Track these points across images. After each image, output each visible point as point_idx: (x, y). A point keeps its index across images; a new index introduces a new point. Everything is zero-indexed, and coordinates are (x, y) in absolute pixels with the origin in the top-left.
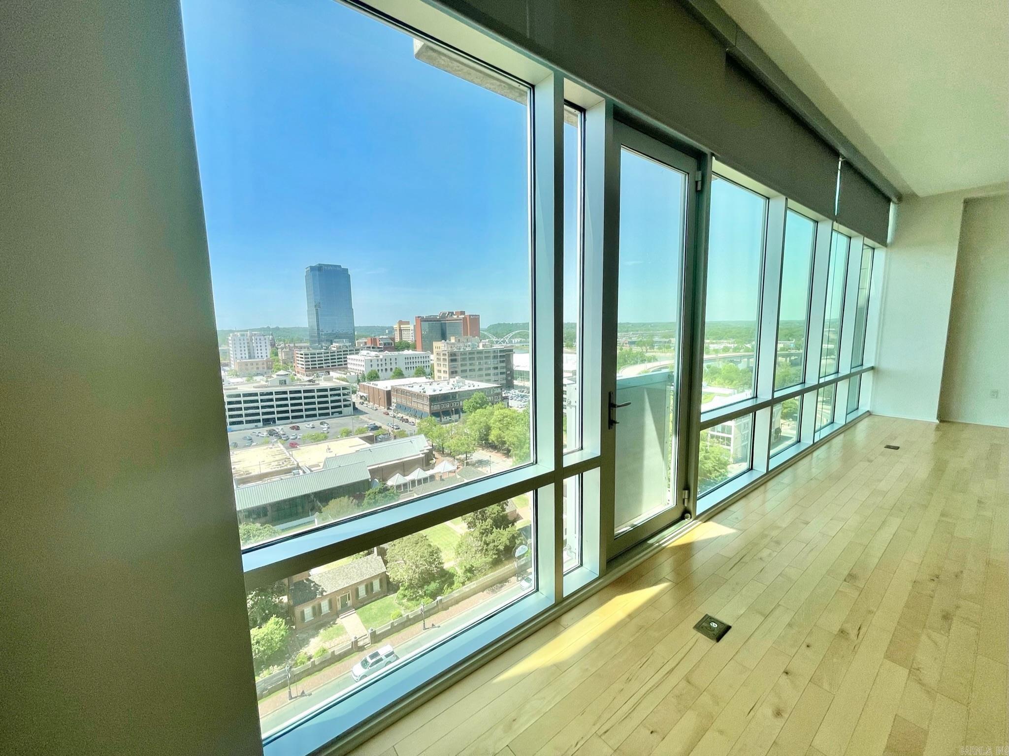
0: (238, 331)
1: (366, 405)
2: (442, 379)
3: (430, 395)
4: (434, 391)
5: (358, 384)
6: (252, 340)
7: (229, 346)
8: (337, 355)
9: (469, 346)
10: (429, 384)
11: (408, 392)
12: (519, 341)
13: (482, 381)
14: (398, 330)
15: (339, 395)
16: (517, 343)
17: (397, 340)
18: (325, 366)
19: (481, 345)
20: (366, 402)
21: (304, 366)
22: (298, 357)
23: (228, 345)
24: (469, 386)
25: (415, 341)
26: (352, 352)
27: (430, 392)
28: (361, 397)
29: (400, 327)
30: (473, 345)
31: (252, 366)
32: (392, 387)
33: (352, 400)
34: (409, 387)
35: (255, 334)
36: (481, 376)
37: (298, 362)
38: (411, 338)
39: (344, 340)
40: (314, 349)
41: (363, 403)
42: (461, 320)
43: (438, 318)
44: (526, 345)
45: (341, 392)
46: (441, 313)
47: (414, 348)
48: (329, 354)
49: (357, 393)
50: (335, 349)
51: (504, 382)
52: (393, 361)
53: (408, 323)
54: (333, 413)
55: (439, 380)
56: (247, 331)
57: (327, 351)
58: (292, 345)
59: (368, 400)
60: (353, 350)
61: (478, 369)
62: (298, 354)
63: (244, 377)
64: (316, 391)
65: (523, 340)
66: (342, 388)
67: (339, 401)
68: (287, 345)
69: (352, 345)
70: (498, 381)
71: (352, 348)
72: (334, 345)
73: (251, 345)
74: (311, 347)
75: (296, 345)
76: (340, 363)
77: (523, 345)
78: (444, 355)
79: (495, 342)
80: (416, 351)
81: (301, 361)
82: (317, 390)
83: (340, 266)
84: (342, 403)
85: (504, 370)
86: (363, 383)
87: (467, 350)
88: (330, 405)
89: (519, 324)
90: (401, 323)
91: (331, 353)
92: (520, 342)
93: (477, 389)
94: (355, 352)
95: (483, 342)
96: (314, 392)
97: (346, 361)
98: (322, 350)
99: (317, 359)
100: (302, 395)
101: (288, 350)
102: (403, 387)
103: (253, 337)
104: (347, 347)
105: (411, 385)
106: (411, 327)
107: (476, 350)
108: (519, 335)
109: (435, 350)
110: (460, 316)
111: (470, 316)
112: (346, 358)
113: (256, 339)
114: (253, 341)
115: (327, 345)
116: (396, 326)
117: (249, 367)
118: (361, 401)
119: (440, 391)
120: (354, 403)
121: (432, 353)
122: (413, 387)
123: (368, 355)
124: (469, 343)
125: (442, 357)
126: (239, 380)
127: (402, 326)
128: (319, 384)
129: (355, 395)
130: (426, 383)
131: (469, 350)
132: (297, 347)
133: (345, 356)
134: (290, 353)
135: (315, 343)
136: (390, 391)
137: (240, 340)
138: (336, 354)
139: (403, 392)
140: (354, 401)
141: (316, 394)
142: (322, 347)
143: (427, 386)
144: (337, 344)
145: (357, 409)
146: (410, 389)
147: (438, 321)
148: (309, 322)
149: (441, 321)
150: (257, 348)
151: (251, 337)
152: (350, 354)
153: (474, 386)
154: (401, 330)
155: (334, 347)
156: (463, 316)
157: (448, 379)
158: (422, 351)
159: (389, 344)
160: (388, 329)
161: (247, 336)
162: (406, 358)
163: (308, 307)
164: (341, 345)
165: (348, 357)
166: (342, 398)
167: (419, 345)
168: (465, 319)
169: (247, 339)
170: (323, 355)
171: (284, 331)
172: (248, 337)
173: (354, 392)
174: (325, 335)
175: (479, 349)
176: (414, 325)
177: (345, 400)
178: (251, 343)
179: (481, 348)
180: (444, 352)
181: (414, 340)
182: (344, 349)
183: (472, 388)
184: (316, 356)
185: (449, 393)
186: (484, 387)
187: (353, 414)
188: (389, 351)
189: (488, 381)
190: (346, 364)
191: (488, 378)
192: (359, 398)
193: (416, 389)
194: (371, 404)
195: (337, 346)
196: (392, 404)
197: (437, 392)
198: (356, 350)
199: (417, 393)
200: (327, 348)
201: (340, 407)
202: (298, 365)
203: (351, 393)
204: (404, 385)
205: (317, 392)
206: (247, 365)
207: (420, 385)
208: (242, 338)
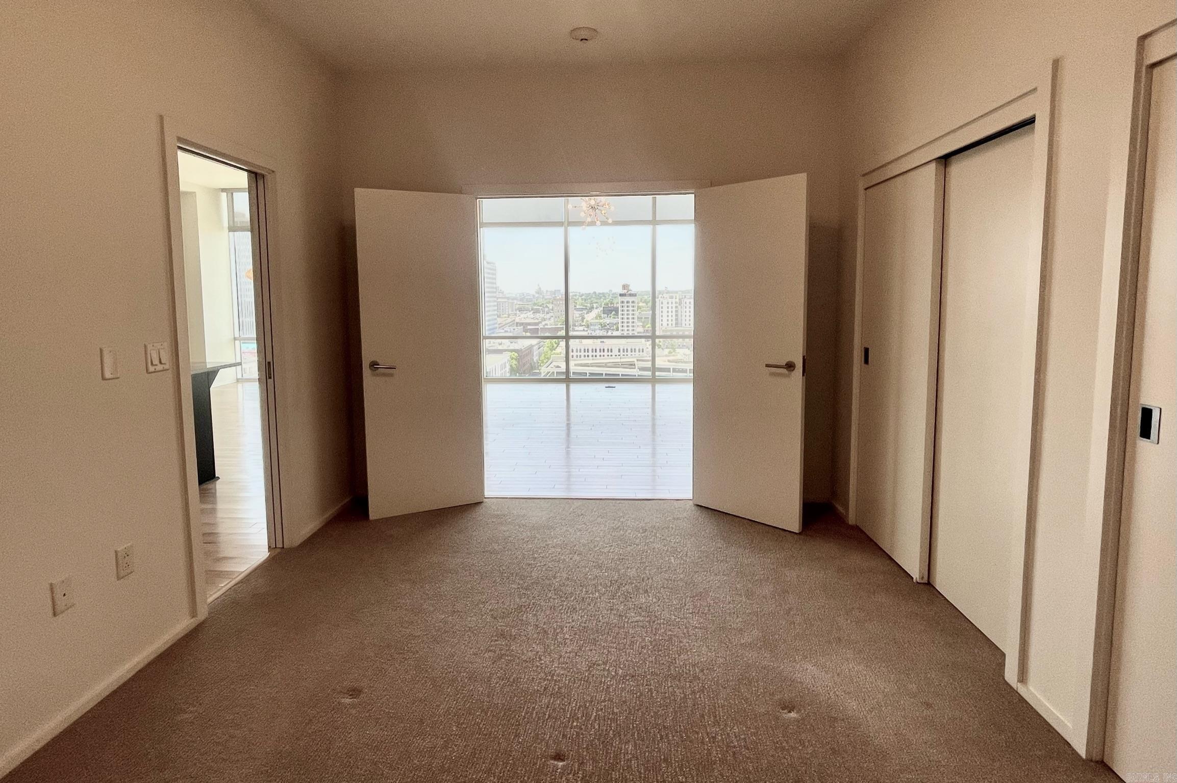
169: (676, 303)
208: (670, 300)
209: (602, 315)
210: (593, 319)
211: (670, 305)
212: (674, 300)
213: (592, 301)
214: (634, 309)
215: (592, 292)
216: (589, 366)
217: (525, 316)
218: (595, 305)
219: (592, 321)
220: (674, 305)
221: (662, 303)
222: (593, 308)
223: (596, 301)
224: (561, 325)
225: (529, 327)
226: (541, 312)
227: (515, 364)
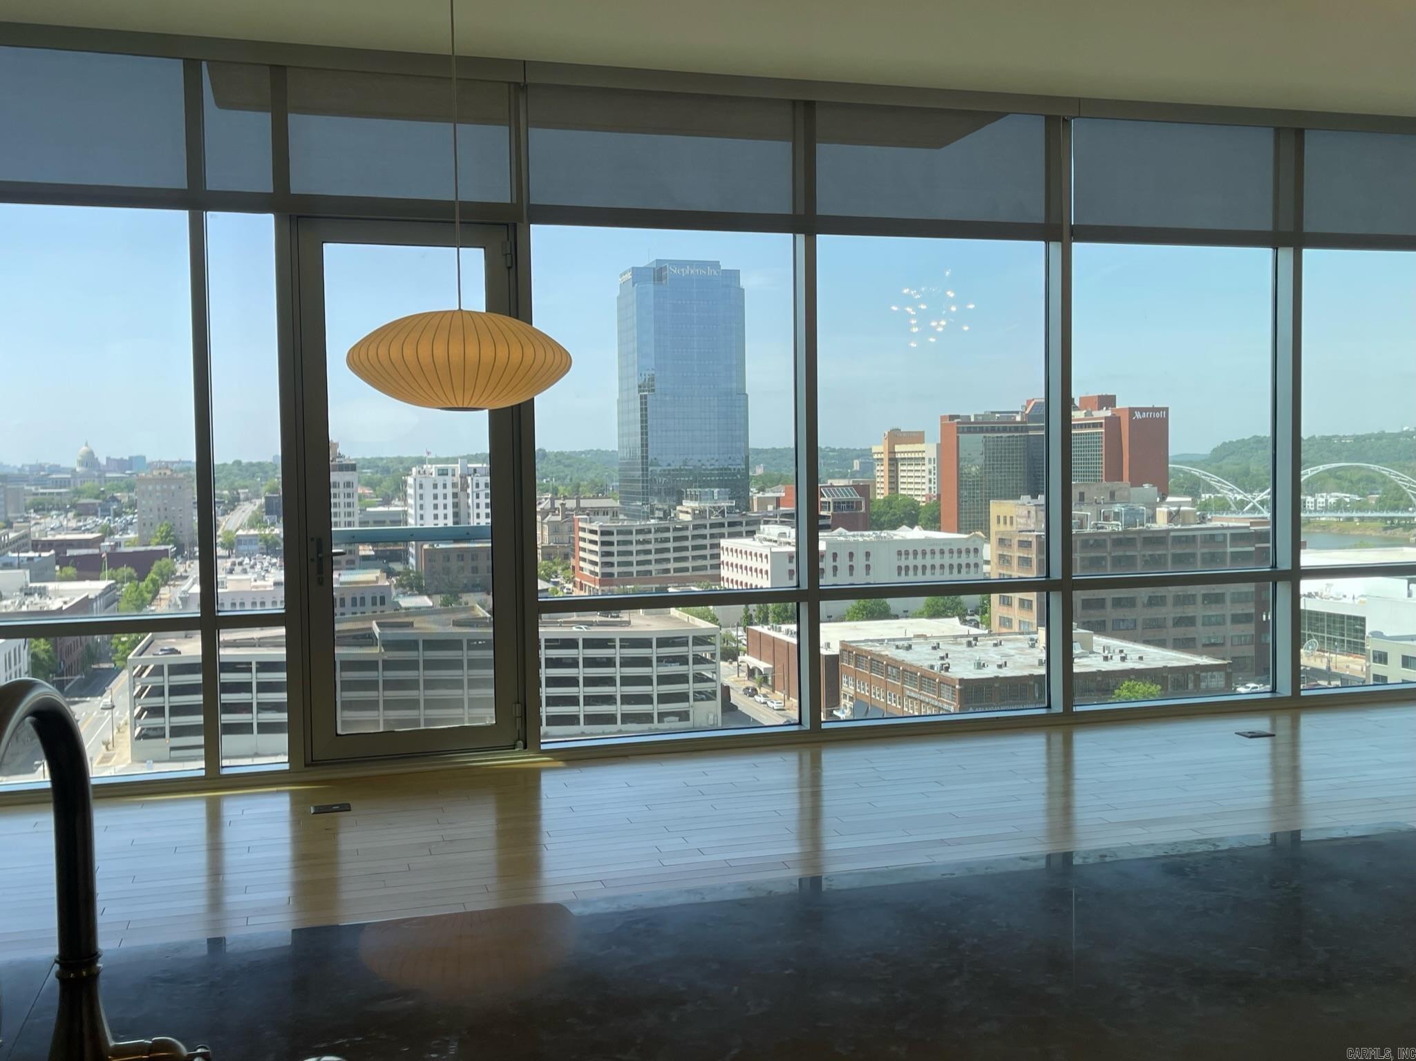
0: (432, 462)
1: (763, 700)
2: (1016, 628)
3: (962, 681)
4: (980, 666)
5: (745, 630)
6: (464, 487)
7: (406, 504)
8: (694, 537)
9: (1117, 516)
10: (964, 641)
11: (894, 664)
12: (1332, 500)
13: (1161, 644)
14: (886, 462)
15: (683, 660)
16: (1326, 509)
17: (881, 492)
18: (659, 571)
19: (1162, 512)
20: (764, 690)
21: (597, 569)
22: (584, 540)
23: (405, 501)
24: (1106, 658)
25: (939, 496)
26: (737, 529)
27: (963, 670)
28: (751, 672)
29: (892, 452)
30: (1132, 513)
31: (461, 564)
32: (843, 643)
33: (719, 677)
34: (897, 647)
35: (475, 470)
36: (1156, 624)
37: (582, 554)
38: (926, 486)
39: (716, 490)
40: (633, 516)
41: (752, 693)
42: (1101, 425)
43: (1018, 418)
44: (1362, 519)
45: (690, 651)
46: (1029, 402)
47: (934, 522)
48: (670, 535)
49: (740, 658)
50: (688, 518)
51: (1249, 651)
52: (860, 562)
53: (918, 438)
54: (662, 716)
55: (1004, 630)
56: (455, 460)
57: (664, 523)
58: (571, 504)
59: (770, 683)
60: (740, 524)
61: (1146, 600)
62: (583, 530)
63: (437, 593)
64: (618, 644)
65: (1347, 497)
66: (694, 637)
67: (683, 679)
68: (558, 504)
69: (737, 507)
70: (1222, 644)
71: (736, 518)
72: (688, 504)
73: (462, 506)
74: (623, 511)
75: (584, 503)
76: (700, 563)
77: (1350, 519)
78: (1025, 544)
79: (1234, 508)
80: (939, 529)
81: (591, 552)
82: (621, 640)
83: (716, 264)
84: (691, 687)
85: (1251, 609)
86: (758, 628)
87: (1109, 529)
88: (655, 690)
89: (1340, 438)
90: (895, 437)
91: (675, 529)
92: (1339, 506)
93: (1133, 671)
94: (744, 529)
95: (1172, 504)
96: (614, 647)
97: (718, 556)
98: (653, 521)
99: (634, 548)
100: (580, 653)
101: (559, 518)
102: (877, 649)
103: (469, 478)
104: (722, 513)
105: (906, 643)
106: (929, 449)
107: (1140, 532)
108: (1332, 480)
109: (994, 527)
110: (1096, 414)
111: (1132, 411)
112: (718, 546)
113: (477, 486)
114: (469, 491)
115: (666, 507)
116: (879, 449)
117: (454, 564)
118: (751, 684)
119: (1000, 666)
120: (726, 690)
121: (988, 539)
122: (909, 648)
123: (783, 539)
124: (1117, 508)
125: (1016, 553)
126: (425, 601)
127: (898, 448)
128: (628, 623)
129: (735, 664)
130: (956, 637)
131: (1113, 533)
132: (585, 509)
133: (715, 541)
134: (566, 528)
135: (635, 500)
136: (838, 655)
137: (435, 486)
138: (689, 533)
139: (877, 664)
140: (727, 681)
141: (617, 653)
142: (652, 512)
143: (959, 648)
144: (695, 504)
145: (734, 708)
146: (901, 655)
147: (1016, 429)
148: (621, 436)
149: (1027, 429)
150: (476, 511)
151: (463, 477)
152: (731, 535)
153: (1123, 659)
154: (894, 462)
155: (686, 511)
156: (1109, 413)
157: (1035, 629)
158: (959, 531)
159: (850, 505)
160: (858, 457)
161: (454, 475)
162: (899, 553)
163: (621, 390)
164: (707, 505)
165: (724, 543)
166: (690, 669)
167: (949, 510)
168: (1113, 424)
169: (454, 485)
170: (651, 536)
171: (559, 462)
172: (457, 479)
173: (731, 655)
174: (666, 473)
175: (1155, 527)
176: (938, 445)
177: (700, 678)
178: (461, 495)
179: (1161, 523)
180: (1025, 537)
181: (934, 492)
182: (714, 519)
183: (1115, 665)
184: (634, 538)
185: (1031, 676)
186: (1160, 664)
187: (720, 725)
188: (849, 529)
189: (1184, 644)
190: (718, 567)
191: (1181, 632)
192: (744, 675)
193: (921, 657)
194: (780, 695)
195: (694, 510)
196: (843, 702)
197: (990, 672)
198: (748, 524)
199: (919, 668)
200: (666, 514)
201: (683, 697)
202: (582, 564)
203: (718, 656)
204: (881, 641)
205: (621, 647)
206: (449, 560)
207: (935, 642)
208: (440, 480)
209: (265, 517)
210: (241, 527)
211: (440, 491)
212: (449, 480)
213: (232, 483)
214: (350, 500)
215: (230, 462)
216: (254, 646)
217: (54, 523)
218: (242, 492)
219: (240, 532)
220: (450, 491)
221: (421, 486)
222: (238, 500)
223: (242, 483)
224: (158, 544)
225: (70, 552)
226: (99, 514)
227: (47, 651)
